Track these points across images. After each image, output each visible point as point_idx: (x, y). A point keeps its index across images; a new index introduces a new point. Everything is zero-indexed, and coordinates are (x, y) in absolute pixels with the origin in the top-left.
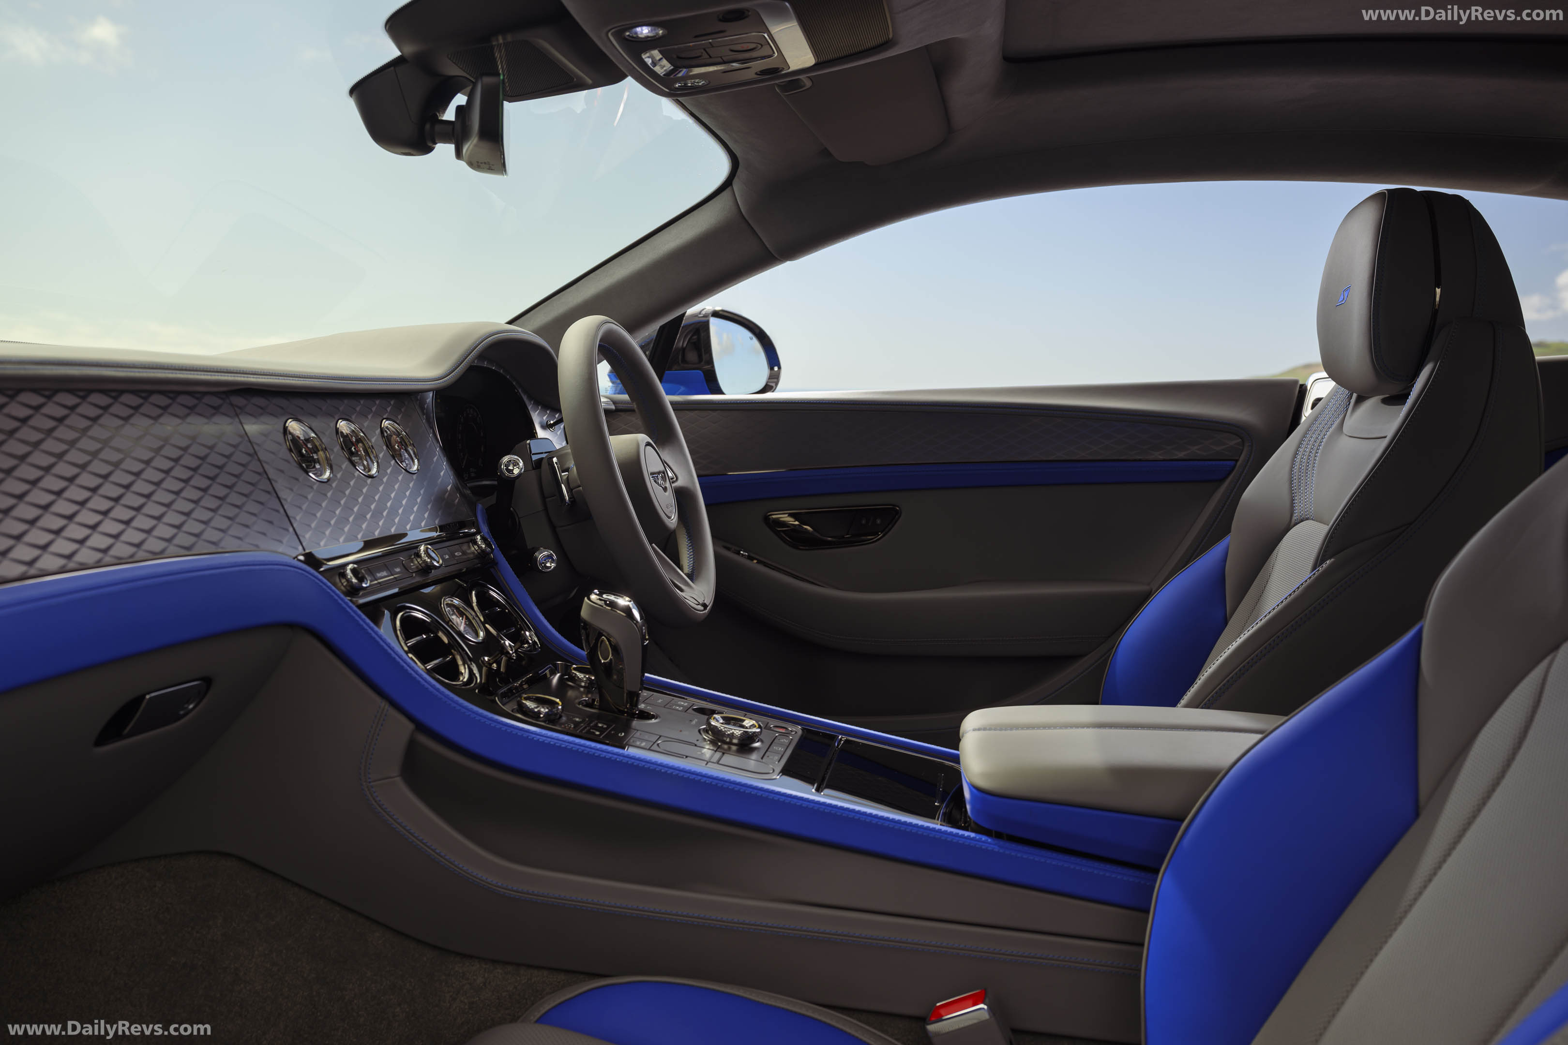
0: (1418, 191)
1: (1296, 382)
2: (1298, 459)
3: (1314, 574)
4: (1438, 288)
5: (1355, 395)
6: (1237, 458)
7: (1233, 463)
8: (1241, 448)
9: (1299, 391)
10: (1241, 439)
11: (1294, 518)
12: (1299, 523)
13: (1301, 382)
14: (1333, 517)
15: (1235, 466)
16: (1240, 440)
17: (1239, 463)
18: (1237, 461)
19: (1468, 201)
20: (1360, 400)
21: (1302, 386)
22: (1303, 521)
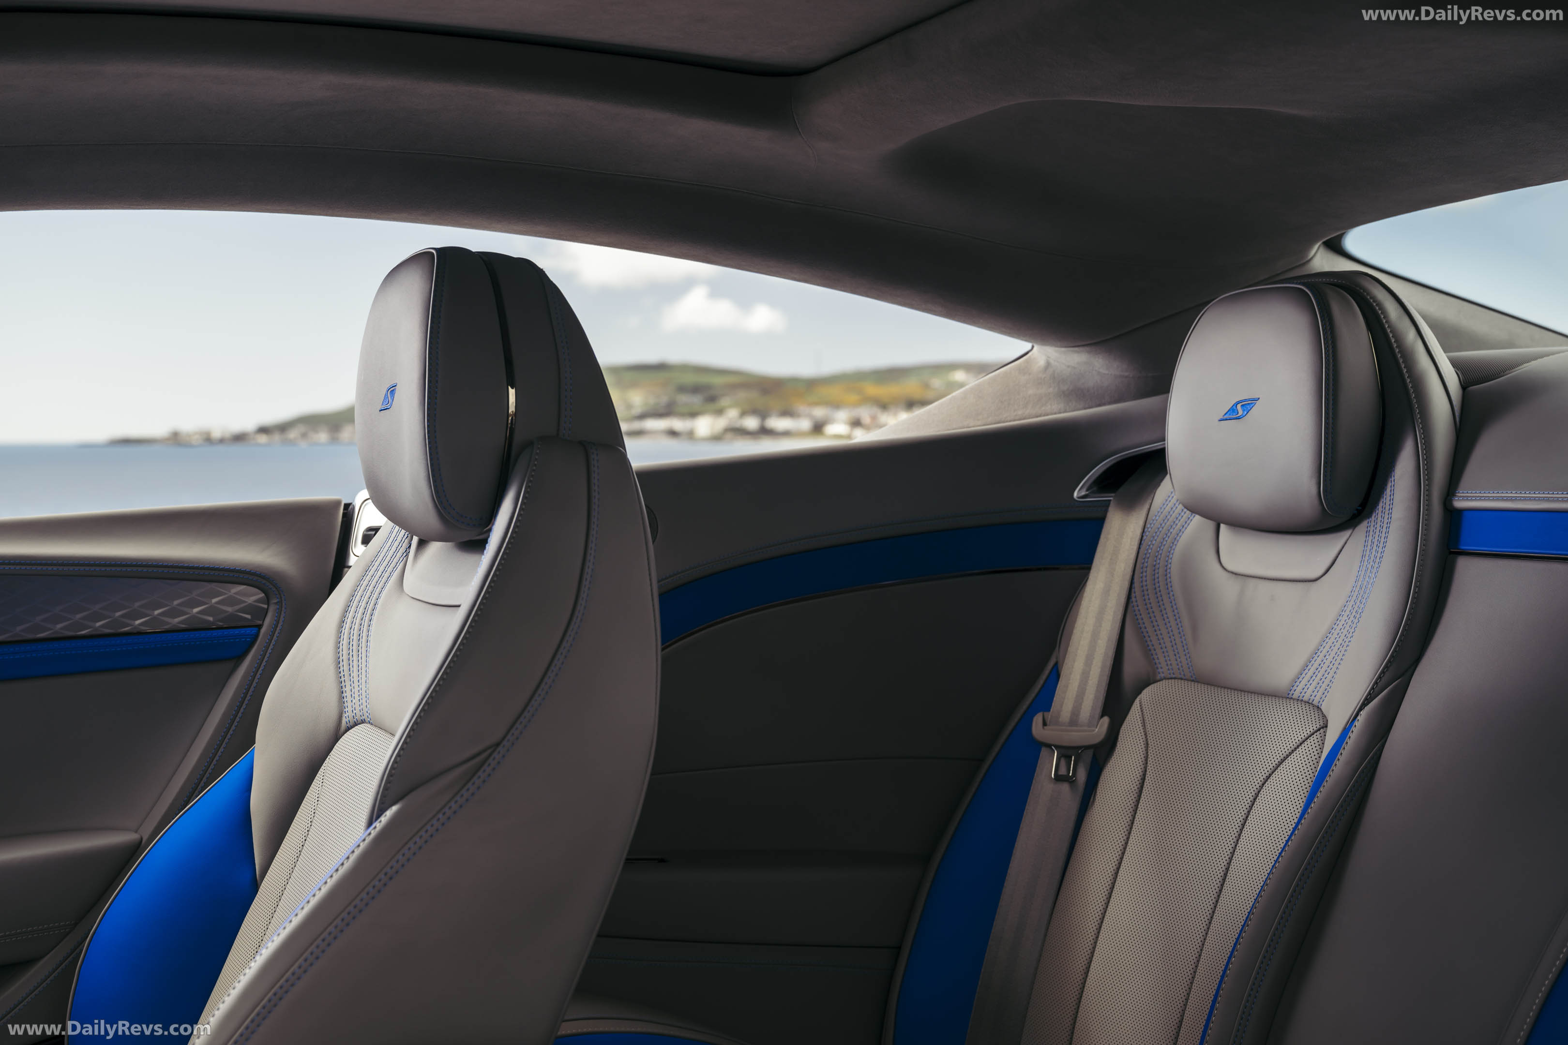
0: (474, 251)
1: (337, 503)
2: (346, 631)
3: (370, 834)
4: (512, 388)
5: (415, 539)
6: (260, 622)
7: (254, 630)
8: (266, 606)
9: (344, 515)
10: (264, 592)
11: (344, 720)
12: (352, 727)
13: (345, 501)
14: (402, 724)
15: (257, 636)
16: (263, 595)
17: (263, 630)
18: (260, 627)
19: (542, 269)
20: (422, 543)
21: (347, 506)
22: (356, 725)
